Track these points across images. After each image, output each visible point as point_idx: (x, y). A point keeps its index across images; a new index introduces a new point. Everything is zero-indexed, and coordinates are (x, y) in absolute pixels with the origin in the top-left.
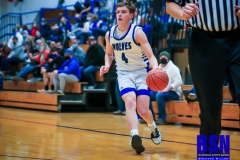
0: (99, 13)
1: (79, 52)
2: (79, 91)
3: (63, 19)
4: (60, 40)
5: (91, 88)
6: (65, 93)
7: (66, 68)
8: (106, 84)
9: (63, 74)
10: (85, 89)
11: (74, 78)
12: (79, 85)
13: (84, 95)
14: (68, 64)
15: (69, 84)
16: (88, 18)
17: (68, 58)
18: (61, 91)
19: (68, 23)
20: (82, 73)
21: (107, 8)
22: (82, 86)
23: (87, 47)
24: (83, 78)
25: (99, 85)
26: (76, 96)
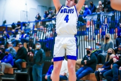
0: (25, 30)
1: (13, 51)
2: (12, 73)
3: (5, 32)
4: (3, 44)
5: (19, 72)
6: (4, 73)
7: (6, 59)
8: (27, 70)
9: (4, 63)
10: (15, 72)
11: (10, 65)
12: (12, 69)
13: (15, 75)
14: (7, 58)
15: (7, 69)
16: (19, 32)
17: (7, 54)
18: (2, 72)
19: (7, 34)
20: (14, 63)
21: (29, 27)
22: (14, 70)
23: (18, 48)
24: (15, 66)
25: (23, 70)
26: (10, 75)
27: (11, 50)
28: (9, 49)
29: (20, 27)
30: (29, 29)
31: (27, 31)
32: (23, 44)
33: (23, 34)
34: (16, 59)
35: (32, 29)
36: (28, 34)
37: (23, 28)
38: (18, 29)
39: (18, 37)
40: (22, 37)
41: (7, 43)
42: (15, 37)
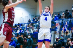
16: (19, 29)
27: (14, 38)
28: (13, 38)
29: (19, 26)
30: (24, 27)
31: (23, 28)
32: (21, 35)
33: (21, 30)
34: (17, 44)
35: (26, 27)
36: (24, 30)
37: (21, 27)
38: (18, 27)
39: (18, 32)
40: (20, 31)
41: (12, 35)
42: (17, 31)
